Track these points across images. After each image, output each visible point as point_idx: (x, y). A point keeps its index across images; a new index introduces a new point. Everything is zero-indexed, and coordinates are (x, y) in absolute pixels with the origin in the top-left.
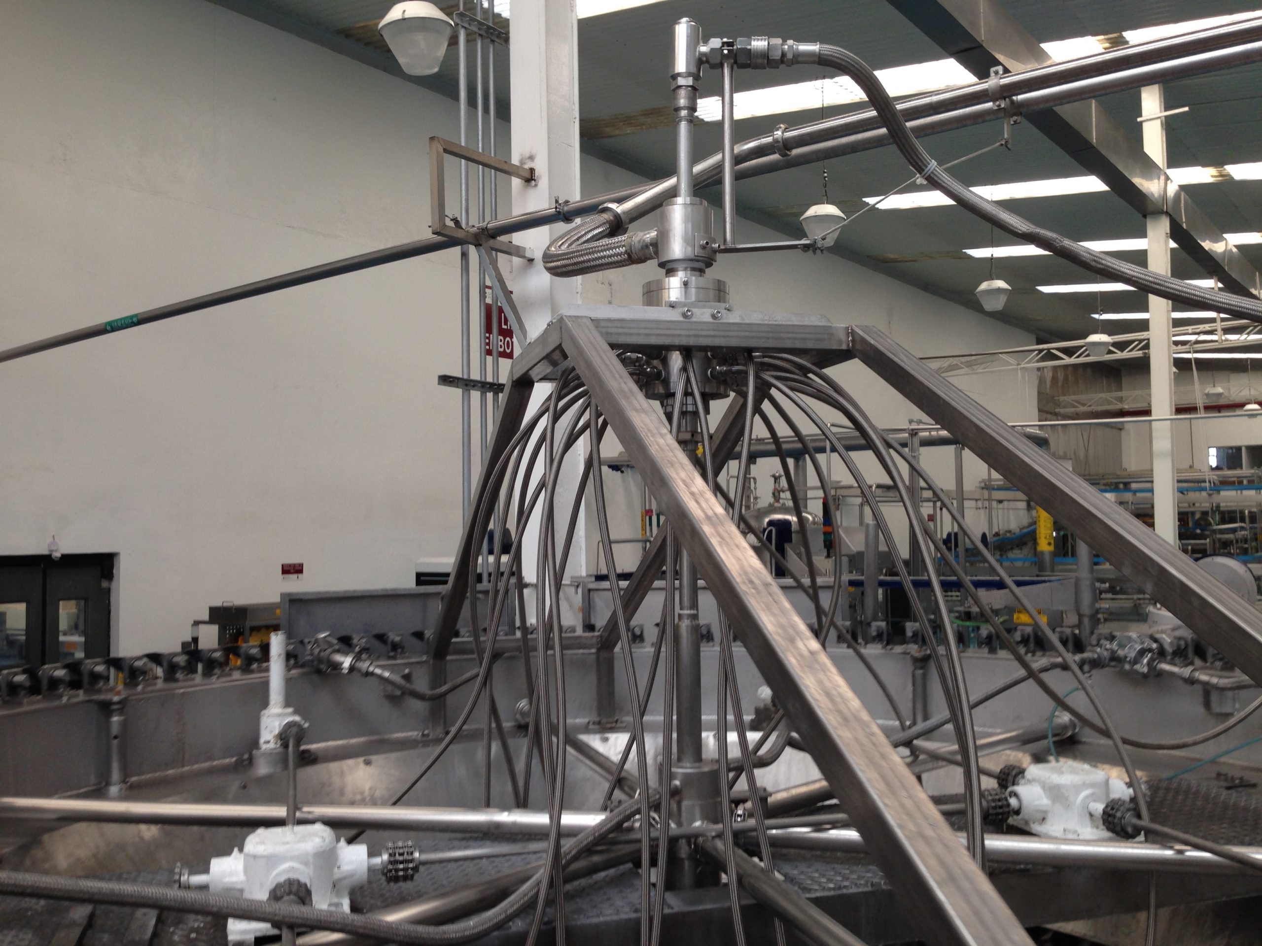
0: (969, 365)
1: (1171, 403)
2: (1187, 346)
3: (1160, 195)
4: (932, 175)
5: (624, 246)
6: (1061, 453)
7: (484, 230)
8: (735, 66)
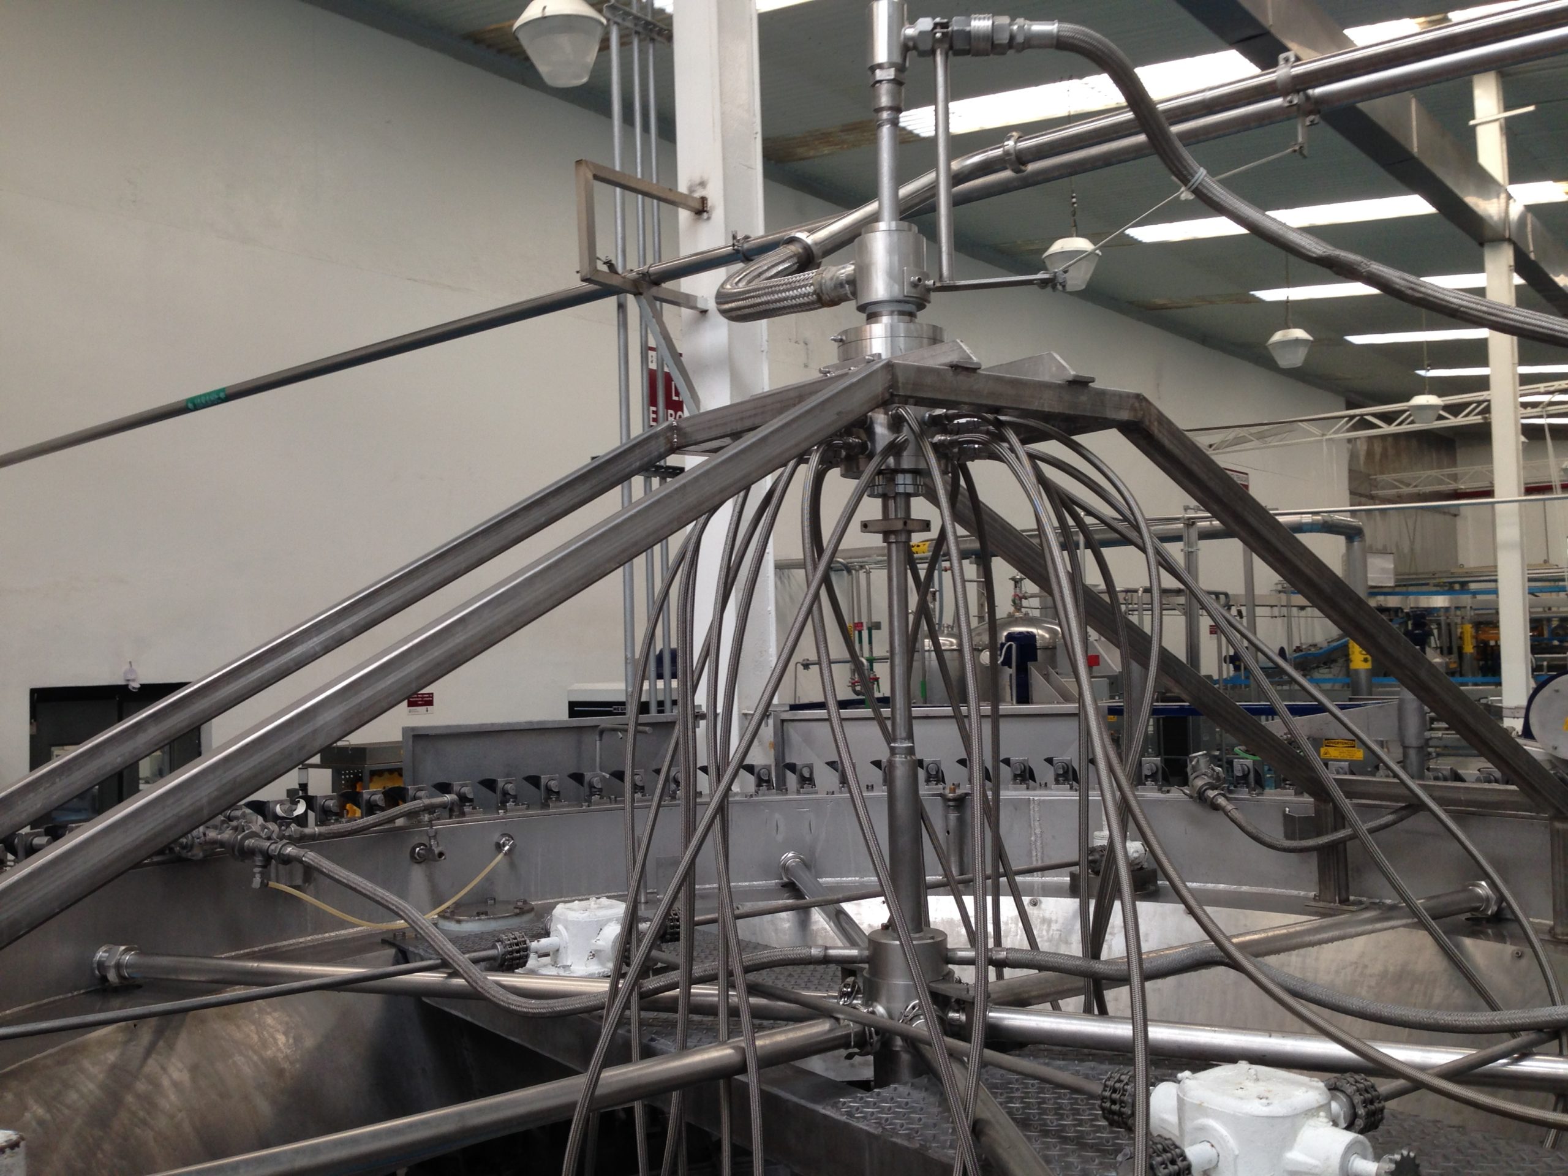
0: (1261, 437)
1: (1519, 482)
2: (1538, 409)
3: (1500, 218)
4: (1200, 187)
5: (812, 284)
6: (1380, 546)
7: (645, 275)
8: (950, 53)
